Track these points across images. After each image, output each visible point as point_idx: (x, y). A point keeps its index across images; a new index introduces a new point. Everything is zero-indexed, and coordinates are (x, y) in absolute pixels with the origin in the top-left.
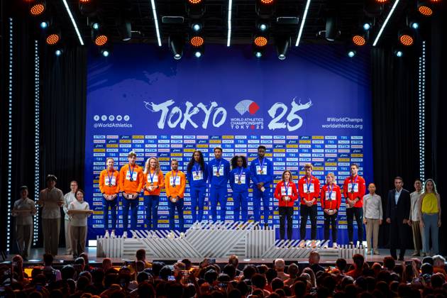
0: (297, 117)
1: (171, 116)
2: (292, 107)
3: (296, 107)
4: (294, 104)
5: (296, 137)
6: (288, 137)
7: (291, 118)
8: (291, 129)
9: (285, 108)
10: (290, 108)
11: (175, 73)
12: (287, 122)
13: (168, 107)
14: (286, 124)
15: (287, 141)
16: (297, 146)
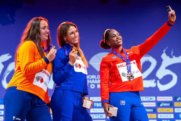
0: (169, 72)
1: (7, 74)
2: (162, 60)
3: (167, 60)
4: (164, 56)
5: (170, 99)
6: (160, 99)
7: (161, 73)
8: (162, 88)
9: (154, 62)
10: (160, 62)
11: (13, 22)
12: (157, 79)
13: (3, 63)
14: (156, 82)
15: (158, 104)
16: (171, 110)
